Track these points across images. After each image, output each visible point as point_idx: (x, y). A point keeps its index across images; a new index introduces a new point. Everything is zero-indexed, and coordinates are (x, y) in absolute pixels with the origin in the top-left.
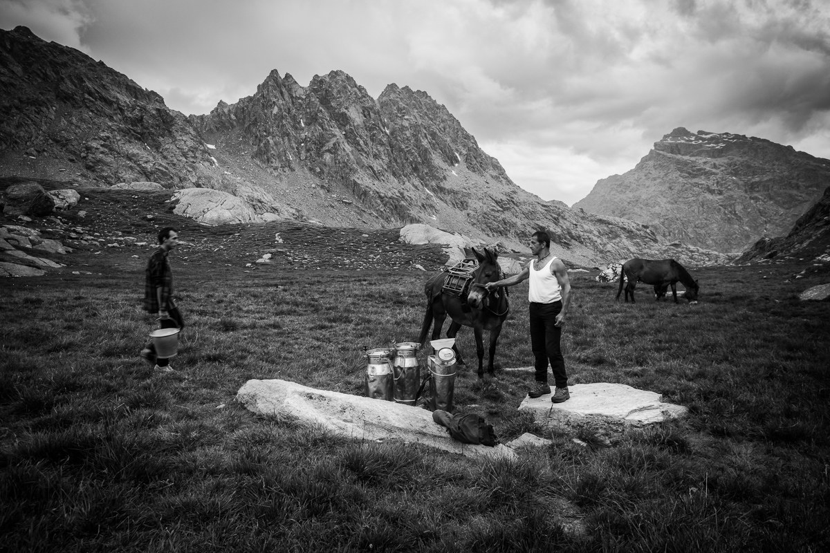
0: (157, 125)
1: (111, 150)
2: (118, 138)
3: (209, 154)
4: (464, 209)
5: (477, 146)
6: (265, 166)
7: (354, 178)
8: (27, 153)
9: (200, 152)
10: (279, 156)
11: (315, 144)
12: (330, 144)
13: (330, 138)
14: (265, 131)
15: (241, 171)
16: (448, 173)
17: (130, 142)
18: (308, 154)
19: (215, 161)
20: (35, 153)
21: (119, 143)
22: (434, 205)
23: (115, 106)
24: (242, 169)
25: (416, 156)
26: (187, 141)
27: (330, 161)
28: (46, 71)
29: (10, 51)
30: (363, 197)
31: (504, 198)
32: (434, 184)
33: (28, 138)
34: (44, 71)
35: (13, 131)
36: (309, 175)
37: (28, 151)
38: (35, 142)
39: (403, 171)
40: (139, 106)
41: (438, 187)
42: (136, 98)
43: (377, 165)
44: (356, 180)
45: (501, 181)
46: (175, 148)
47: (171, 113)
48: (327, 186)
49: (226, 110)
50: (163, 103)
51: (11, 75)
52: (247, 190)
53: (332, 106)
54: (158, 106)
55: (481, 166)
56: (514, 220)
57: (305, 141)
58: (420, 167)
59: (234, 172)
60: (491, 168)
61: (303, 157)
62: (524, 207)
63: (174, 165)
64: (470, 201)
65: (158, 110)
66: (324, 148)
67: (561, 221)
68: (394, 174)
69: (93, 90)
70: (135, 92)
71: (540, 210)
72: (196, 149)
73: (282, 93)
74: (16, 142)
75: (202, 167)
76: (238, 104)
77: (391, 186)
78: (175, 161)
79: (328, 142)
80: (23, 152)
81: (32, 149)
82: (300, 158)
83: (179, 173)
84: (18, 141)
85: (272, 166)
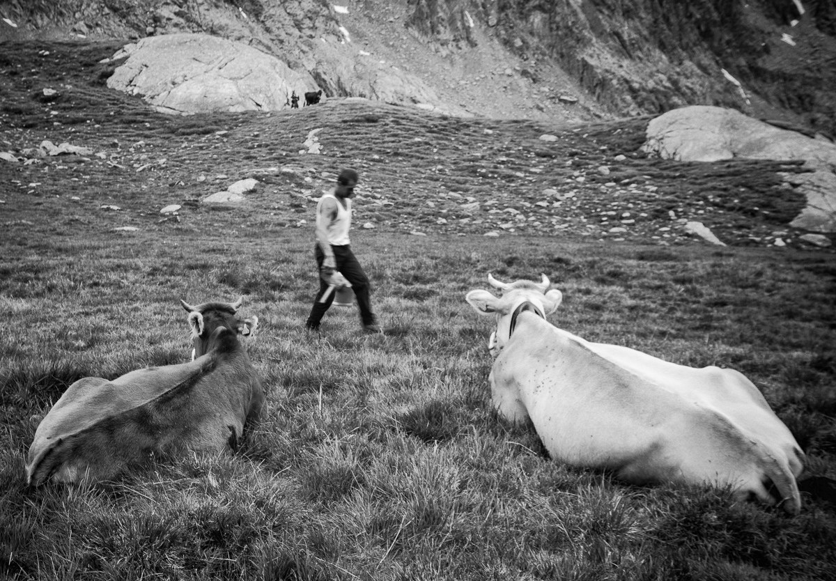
1: (189, 20)
3: (337, 22)
4: (805, 110)
6: (425, 39)
7: (584, 55)
8: (74, 30)
9: (321, 19)
10: (452, 21)
15: (386, 50)
16: (773, 39)
17: (217, 6)
18: (503, 15)
19: (346, 33)
20: (85, 29)
21: (201, 9)
22: (739, 103)
24: (388, 46)
25: (708, 9)
27: (541, 25)
30: (598, 90)
32: (742, 62)
33: (77, 7)
36: (501, 51)
37: (76, 27)
38: (86, 13)
39: (681, 40)
41: (751, 68)
43: (627, 30)
44: (588, 59)
46: (284, 14)
48: (532, 71)
52: (395, 82)
58: (715, 30)
59: (375, 52)
61: (493, 21)
63: (282, 42)
64: (819, 94)
68: (662, 46)
72: (317, 13)
74: (61, 14)
75: (323, 42)
77: (654, 69)
78: (283, 36)
80: (70, 28)
81: (82, 23)
82: (487, 22)
83: (288, 55)
84: (64, 11)
85: (439, 40)
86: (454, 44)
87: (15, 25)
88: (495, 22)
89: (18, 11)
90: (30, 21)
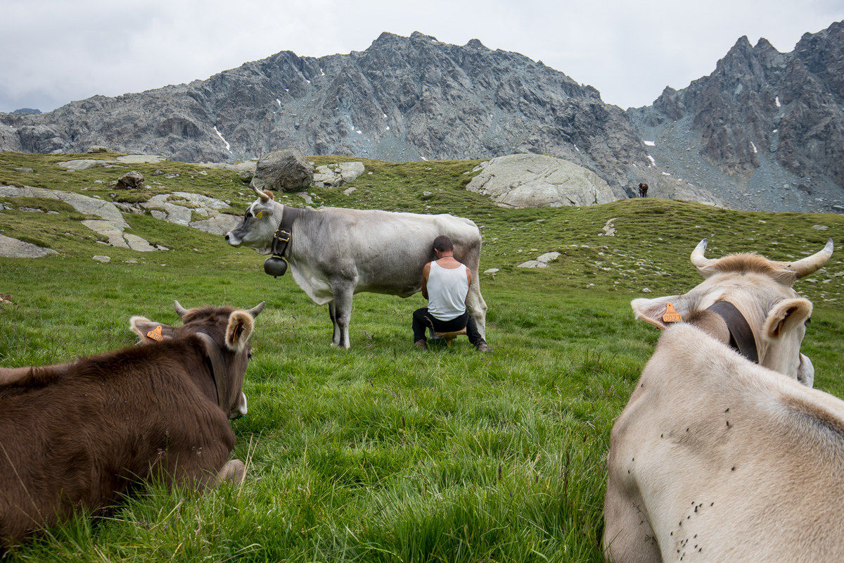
0: (589, 123)
2: (547, 141)
3: (646, 152)
6: (716, 163)
9: (634, 150)
10: (738, 149)
11: (795, 128)
12: (820, 127)
13: (821, 118)
14: (722, 118)
15: (684, 171)
17: (558, 144)
18: (783, 143)
19: (652, 160)
21: (547, 145)
23: (548, 106)
24: (685, 168)
26: (619, 139)
27: (816, 150)
28: (489, 79)
29: (462, 65)
34: (487, 80)
36: (781, 171)
40: (572, 104)
42: (571, 95)
46: (606, 147)
47: (606, 108)
48: (807, 186)
49: (672, 98)
50: (599, 97)
51: (460, 88)
53: (828, 73)
54: (593, 101)
57: (778, 125)
59: (674, 174)
63: (603, 167)
65: (592, 106)
66: (809, 134)
69: (529, 93)
70: (570, 90)
72: (631, 147)
73: (750, 66)
74: (456, 152)
75: (635, 167)
76: (689, 87)
78: (605, 163)
79: (816, 124)
82: (769, 149)
83: (607, 176)
84: (457, 150)
85: (727, 163)
86: (740, 166)
88: (776, 149)
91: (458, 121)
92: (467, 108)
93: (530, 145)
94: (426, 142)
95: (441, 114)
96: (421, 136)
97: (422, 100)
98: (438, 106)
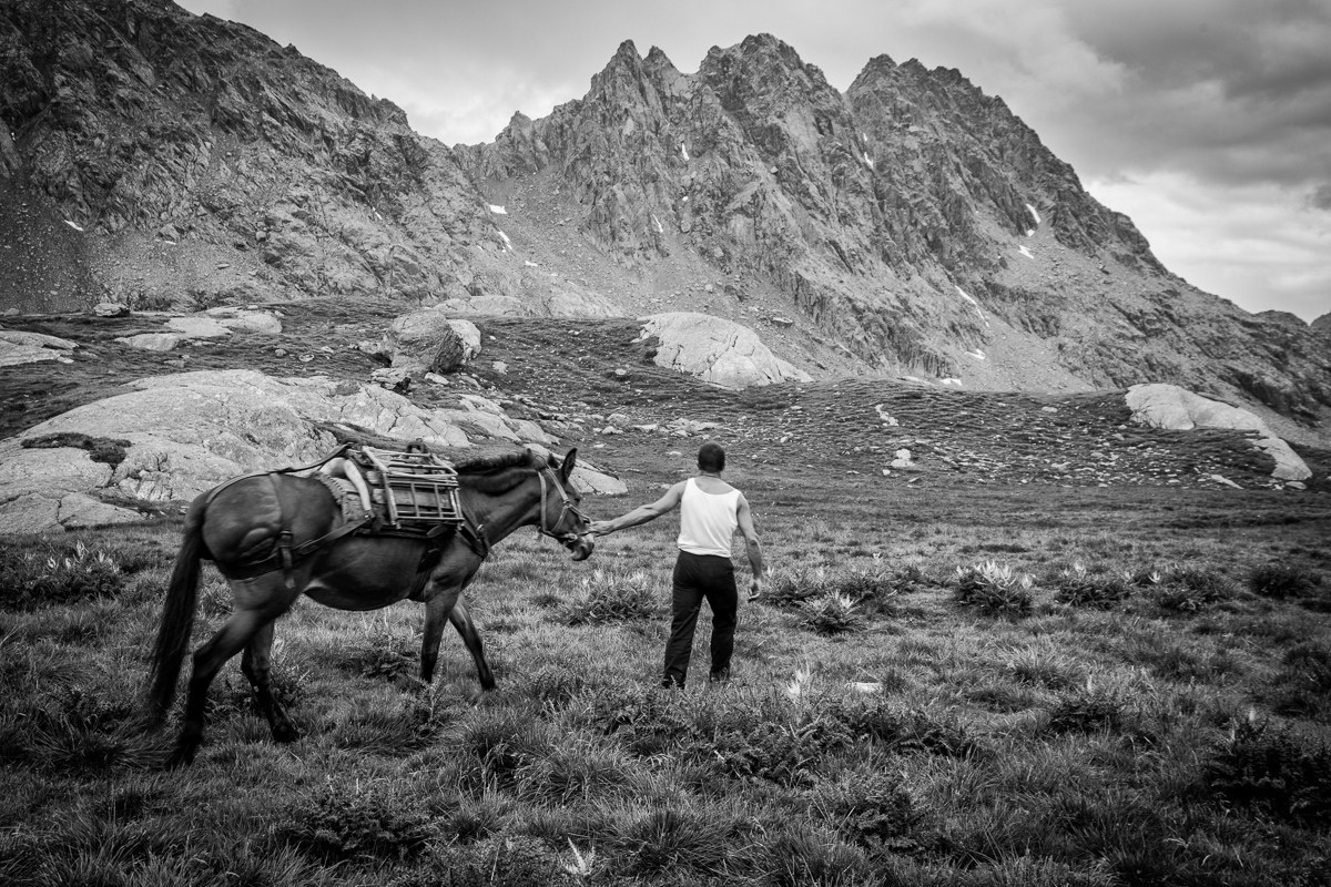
0: (396, 170)
1: (311, 223)
2: (324, 199)
3: (494, 225)
4: (1051, 334)
5: (1080, 187)
6: (606, 248)
7: (796, 267)
8: (161, 235)
9: (477, 222)
10: (636, 226)
11: (713, 196)
12: (744, 198)
13: (746, 183)
14: (608, 173)
15: (559, 260)
16: (1010, 251)
17: (345, 206)
18: (698, 219)
19: (506, 239)
20: (175, 234)
21: (326, 208)
22: (978, 325)
23: (318, 133)
24: (559, 255)
25: (936, 215)
26: (451, 198)
27: (744, 231)
28: (194, 72)
29: (134, 39)
30: (816, 310)
31: (1149, 307)
32: (977, 277)
33: (163, 206)
34: (190, 72)
35: (138, 193)
36: (700, 264)
37: (163, 231)
38: (175, 213)
39: (907, 250)
40: (361, 132)
41: (987, 284)
42: (355, 114)
43: (847, 238)
44: (802, 273)
45: (1139, 268)
46: (429, 215)
47: (422, 144)
48: (738, 287)
49: (527, 132)
50: (406, 122)
51: (136, 84)
52: (573, 300)
53: (748, 113)
54: (395, 129)
55: (1090, 234)
56: (1174, 358)
57: (690, 190)
58: (945, 240)
59: (544, 263)
60: (1115, 238)
61: (686, 226)
62: (1197, 327)
63: (428, 250)
64: (1064, 315)
65: (398, 138)
66: (732, 206)
67: (1292, 360)
68: (886, 258)
69: (278, 105)
70: (353, 104)
71: (1239, 334)
72: (470, 215)
73: (642, 90)
74: (142, 214)
75: (482, 252)
76: (552, 117)
77: (879, 285)
78: (430, 242)
79: (739, 190)
80: (155, 232)
81: (170, 226)
82: (680, 227)
83: (438, 266)
84: (145, 210)
85: (622, 248)
86: (641, 253)
87: (80, 229)
88: (689, 227)
89: (84, 210)
90: (101, 223)
91: (139, 153)
92: (157, 127)
93: (293, 206)
94: (75, 191)
95: (101, 136)
96: (61, 178)
97: (57, 104)
98: (92, 118)
